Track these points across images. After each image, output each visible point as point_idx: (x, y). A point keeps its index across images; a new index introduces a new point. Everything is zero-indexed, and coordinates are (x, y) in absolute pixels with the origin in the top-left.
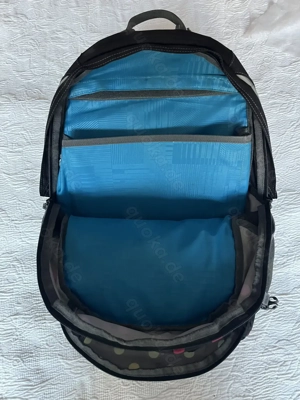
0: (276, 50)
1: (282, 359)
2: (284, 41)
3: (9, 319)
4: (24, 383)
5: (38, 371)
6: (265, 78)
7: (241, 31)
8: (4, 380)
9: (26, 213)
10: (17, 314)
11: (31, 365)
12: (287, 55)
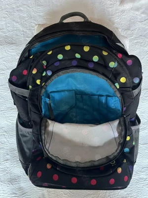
0: (137, 13)
1: (145, 177)
2: (141, 8)
3: (3, 163)
4: (13, 195)
5: (20, 189)
6: (132, 29)
7: (118, 3)
8: (3, 194)
9: (9, 106)
10: (7, 160)
11: (16, 186)
12: (143, 15)
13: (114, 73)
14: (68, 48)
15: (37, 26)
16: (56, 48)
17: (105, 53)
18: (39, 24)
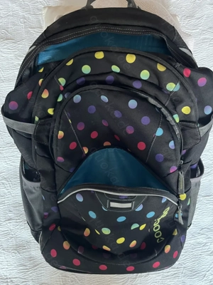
3: (4, 223)
5: (31, 259)
10: (10, 219)
11: (25, 255)
13: (174, 98)
14: (100, 55)
15: (46, 9)
16: (80, 54)
17: (161, 68)
18: (49, 7)
